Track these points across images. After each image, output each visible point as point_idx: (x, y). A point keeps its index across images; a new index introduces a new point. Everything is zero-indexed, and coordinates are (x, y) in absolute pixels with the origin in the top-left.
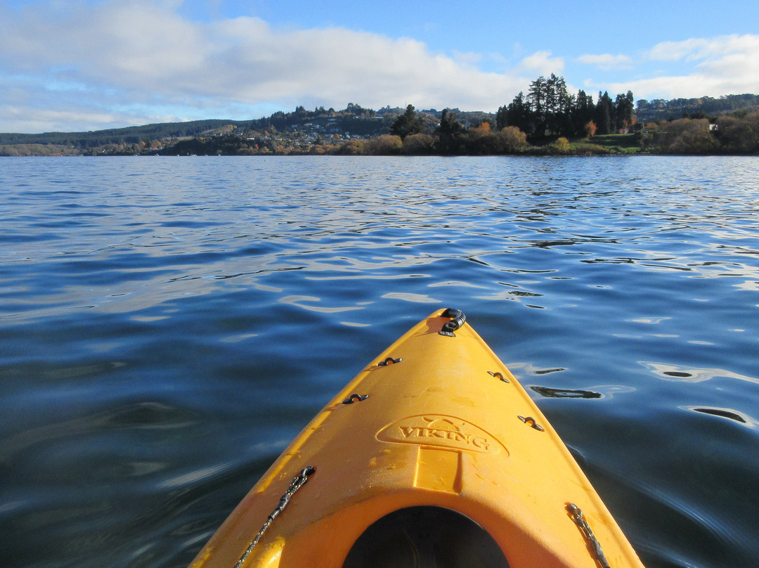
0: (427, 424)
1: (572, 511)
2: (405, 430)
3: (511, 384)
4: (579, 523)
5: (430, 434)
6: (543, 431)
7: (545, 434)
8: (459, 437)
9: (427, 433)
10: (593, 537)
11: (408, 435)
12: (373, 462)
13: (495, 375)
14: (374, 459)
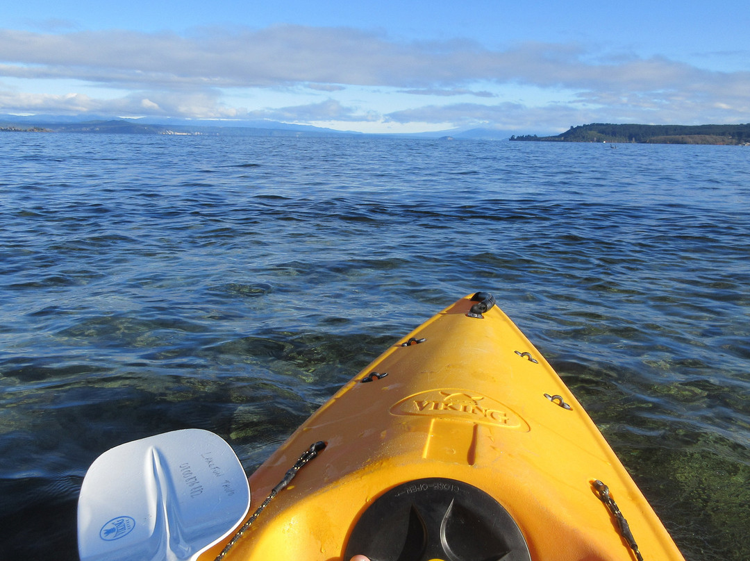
0: (443, 398)
1: (598, 488)
2: (420, 404)
3: (540, 364)
4: (606, 500)
5: (446, 407)
6: (571, 409)
7: (574, 412)
8: (476, 411)
9: (442, 407)
10: (620, 514)
11: (422, 408)
12: (383, 434)
13: (523, 355)
14: (385, 432)
